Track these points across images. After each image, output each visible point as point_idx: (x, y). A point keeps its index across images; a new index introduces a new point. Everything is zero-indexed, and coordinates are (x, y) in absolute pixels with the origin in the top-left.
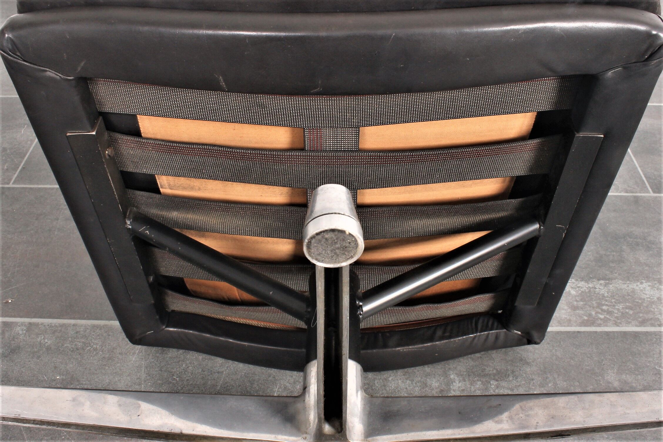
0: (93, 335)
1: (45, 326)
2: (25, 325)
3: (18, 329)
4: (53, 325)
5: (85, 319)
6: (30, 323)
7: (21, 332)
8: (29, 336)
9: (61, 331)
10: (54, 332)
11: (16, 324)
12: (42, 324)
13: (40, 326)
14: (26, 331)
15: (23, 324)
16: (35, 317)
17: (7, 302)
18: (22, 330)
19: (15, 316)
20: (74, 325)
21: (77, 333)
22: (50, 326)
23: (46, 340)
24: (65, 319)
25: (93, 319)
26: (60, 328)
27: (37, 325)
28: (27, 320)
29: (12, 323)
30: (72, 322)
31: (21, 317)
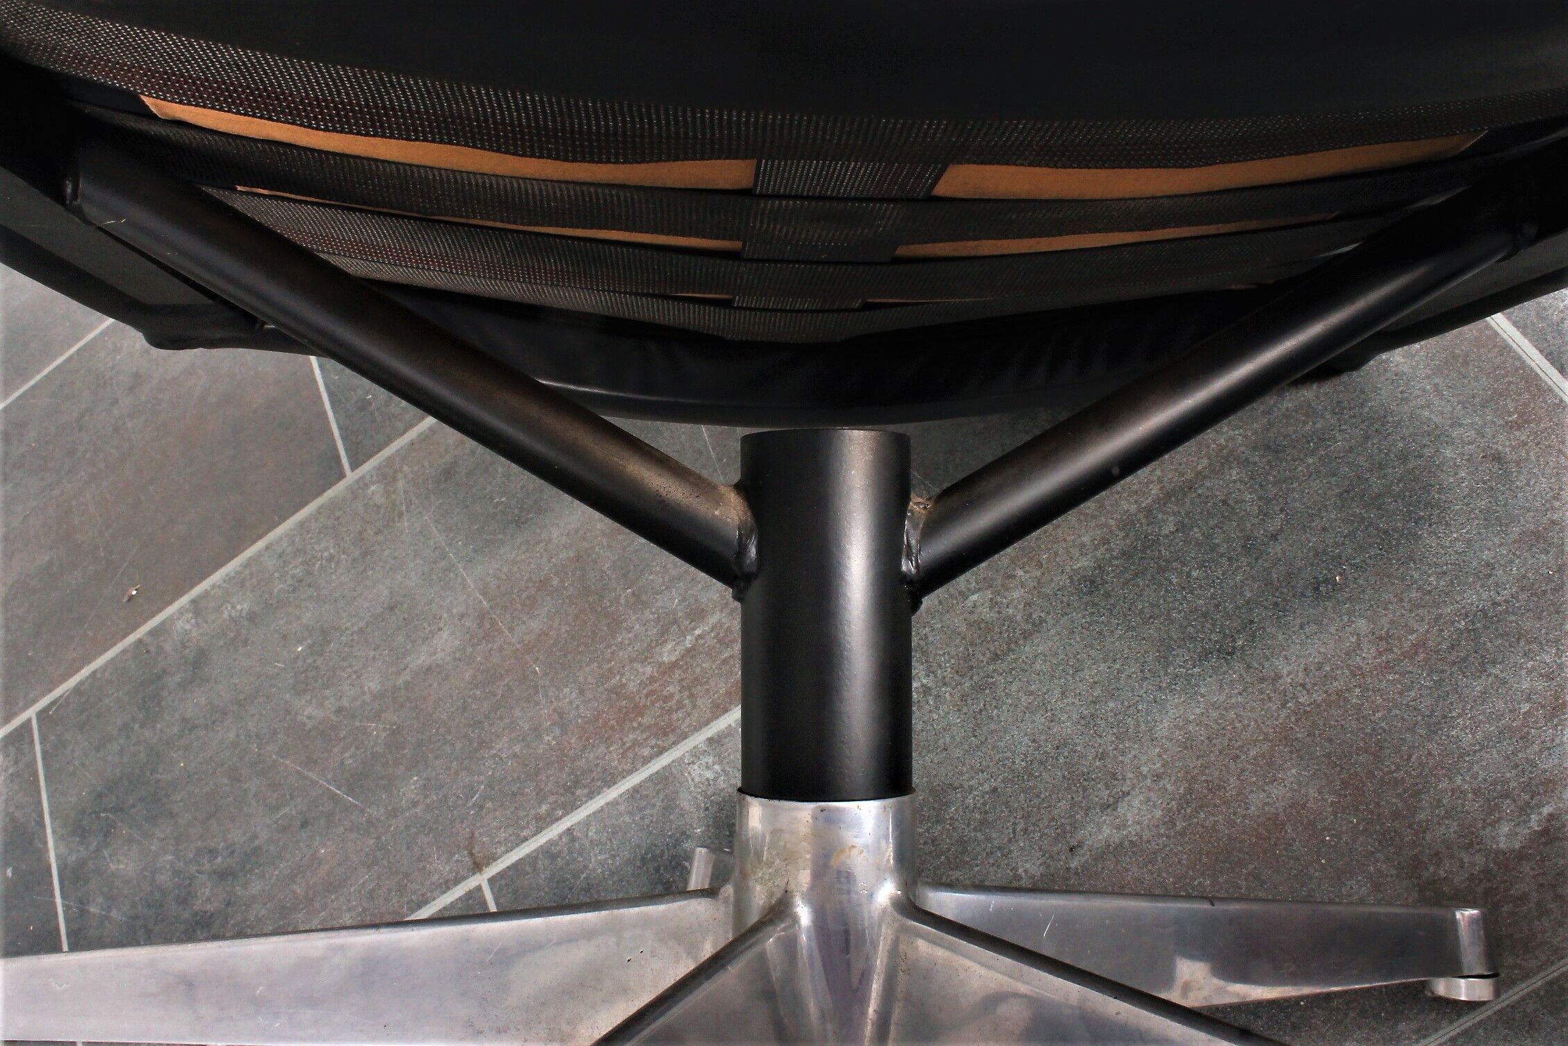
0: (311, 538)
1: (219, 586)
2: (187, 611)
3: (180, 625)
4: (233, 574)
5: (279, 524)
6: (193, 602)
7: (188, 627)
8: (207, 622)
9: (251, 574)
10: (242, 585)
11: (171, 619)
12: (213, 587)
13: (212, 593)
14: (196, 618)
15: (181, 612)
16: (193, 586)
17: (131, 598)
18: (188, 621)
19: (160, 610)
20: (267, 548)
21: (280, 556)
22: (229, 579)
23: (239, 607)
24: (246, 549)
25: (293, 513)
26: (247, 572)
27: (206, 594)
28: (184, 600)
29: (163, 623)
30: (260, 545)
31: (171, 603)
